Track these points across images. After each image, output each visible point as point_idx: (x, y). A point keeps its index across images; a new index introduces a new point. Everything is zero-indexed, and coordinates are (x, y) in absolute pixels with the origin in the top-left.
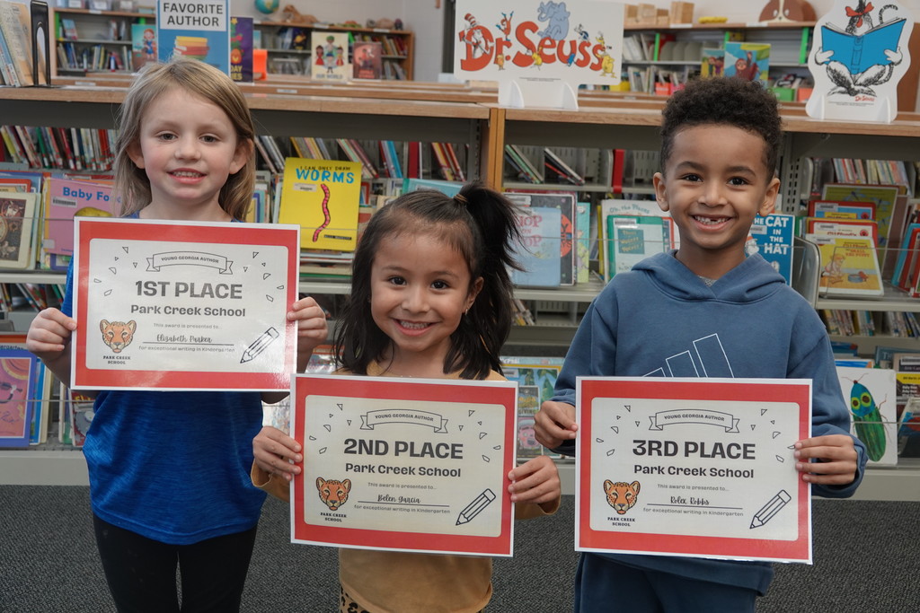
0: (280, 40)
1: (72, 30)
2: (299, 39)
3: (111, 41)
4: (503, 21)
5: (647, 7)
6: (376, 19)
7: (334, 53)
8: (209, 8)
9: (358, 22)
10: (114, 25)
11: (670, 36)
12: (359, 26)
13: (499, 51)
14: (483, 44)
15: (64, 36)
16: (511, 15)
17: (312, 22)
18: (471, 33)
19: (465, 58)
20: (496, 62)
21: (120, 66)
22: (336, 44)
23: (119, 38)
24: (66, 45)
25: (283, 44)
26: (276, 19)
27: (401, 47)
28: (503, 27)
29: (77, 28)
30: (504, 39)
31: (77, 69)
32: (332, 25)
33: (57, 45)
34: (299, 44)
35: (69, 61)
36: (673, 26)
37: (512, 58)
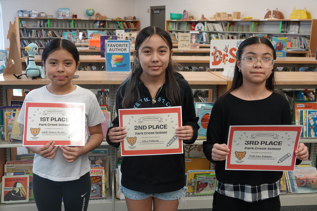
0: (95, 25)
1: (25, 24)
2: (101, 24)
3: (38, 28)
4: (225, 48)
5: (225, 13)
6: (127, 16)
7: (132, 39)
8: (123, 45)
9: (121, 18)
10: (39, 22)
11: (232, 23)
12: (122, 19)
13: (224, 58)
14: (219, 56)
15: (22, 26)
16: (228, 46)
17: (106, 18)
18: (215, 53)
19: (213, 61)
20: (223, 62)
21: (41, 36)
22: (132, 36)
23: (41, 27)
24: (23, 30)
25: (96, 26)
26: (94, 18)
27: (135, 26)
28: (225, 50)
29: (26, 23)
30: (226, 54)
31: (27, 38)
32: (112, 19)
33: (20, 30)
34: (102, 26)
35: (24, 35)
36: (234, 20)
37: (228, 60)
